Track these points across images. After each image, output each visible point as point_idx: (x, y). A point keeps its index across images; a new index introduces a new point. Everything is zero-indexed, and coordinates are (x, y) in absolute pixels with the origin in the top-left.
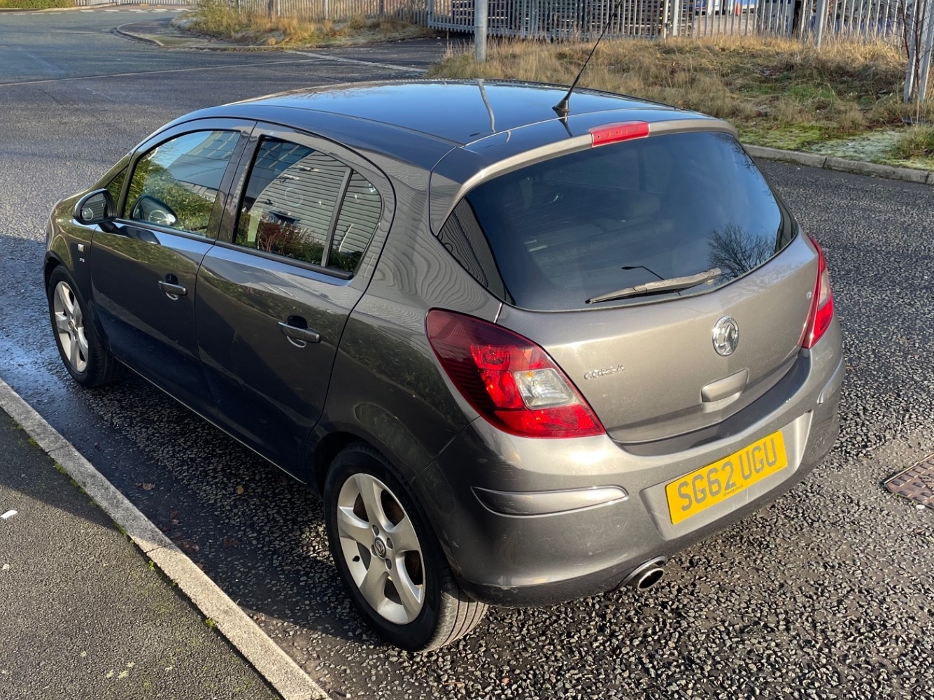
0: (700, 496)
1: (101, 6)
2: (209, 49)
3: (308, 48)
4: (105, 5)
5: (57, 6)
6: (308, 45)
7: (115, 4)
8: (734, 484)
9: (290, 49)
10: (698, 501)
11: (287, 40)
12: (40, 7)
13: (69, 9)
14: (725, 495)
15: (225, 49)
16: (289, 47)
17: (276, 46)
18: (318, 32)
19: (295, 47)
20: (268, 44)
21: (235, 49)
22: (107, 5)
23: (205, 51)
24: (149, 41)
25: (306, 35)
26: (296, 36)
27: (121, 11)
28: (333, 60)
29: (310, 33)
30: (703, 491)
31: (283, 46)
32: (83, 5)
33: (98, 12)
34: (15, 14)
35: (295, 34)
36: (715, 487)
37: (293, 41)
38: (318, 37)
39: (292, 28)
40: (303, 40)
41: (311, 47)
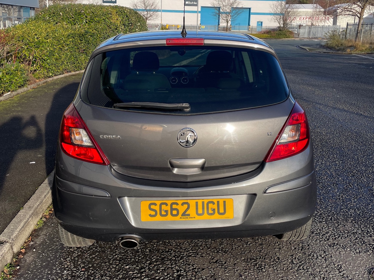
0: (163, 213)
1: (304, 38)
2: (323, 52)
3: (363, 54)
4: (305, 38)
5: (287, 38)
6: (363, 53)
7: (309, 38)
8: (189, 215)
9: (355, 54)
10: (161, 215)
11: (355, 50)
12: (281, 38)
13: (291, 39)
14: (181, 218)
15: (329, 53)
16: (354, 53)
17: (349, 52)
18: (369, 48)
19: (357, 53)
20: (347, 52)
21: (333, 53)
22: (306, 38)
23: (321, 53)
24: (305, 49)
25: (364, 48)
26: (359, 49)
27: (309, 40)
28: (367, 58)
29: (366, 48)
30: (166, 211)
31: (352, 52)
32: (297, 38)
33: (301, 40)
34: (272, 40)
35: (359, 48)
36: (175, 212)
37: (357, 51)
38: (369, 50)
39: (358, 46)
40: (362, 50)
41: (364, 53)
